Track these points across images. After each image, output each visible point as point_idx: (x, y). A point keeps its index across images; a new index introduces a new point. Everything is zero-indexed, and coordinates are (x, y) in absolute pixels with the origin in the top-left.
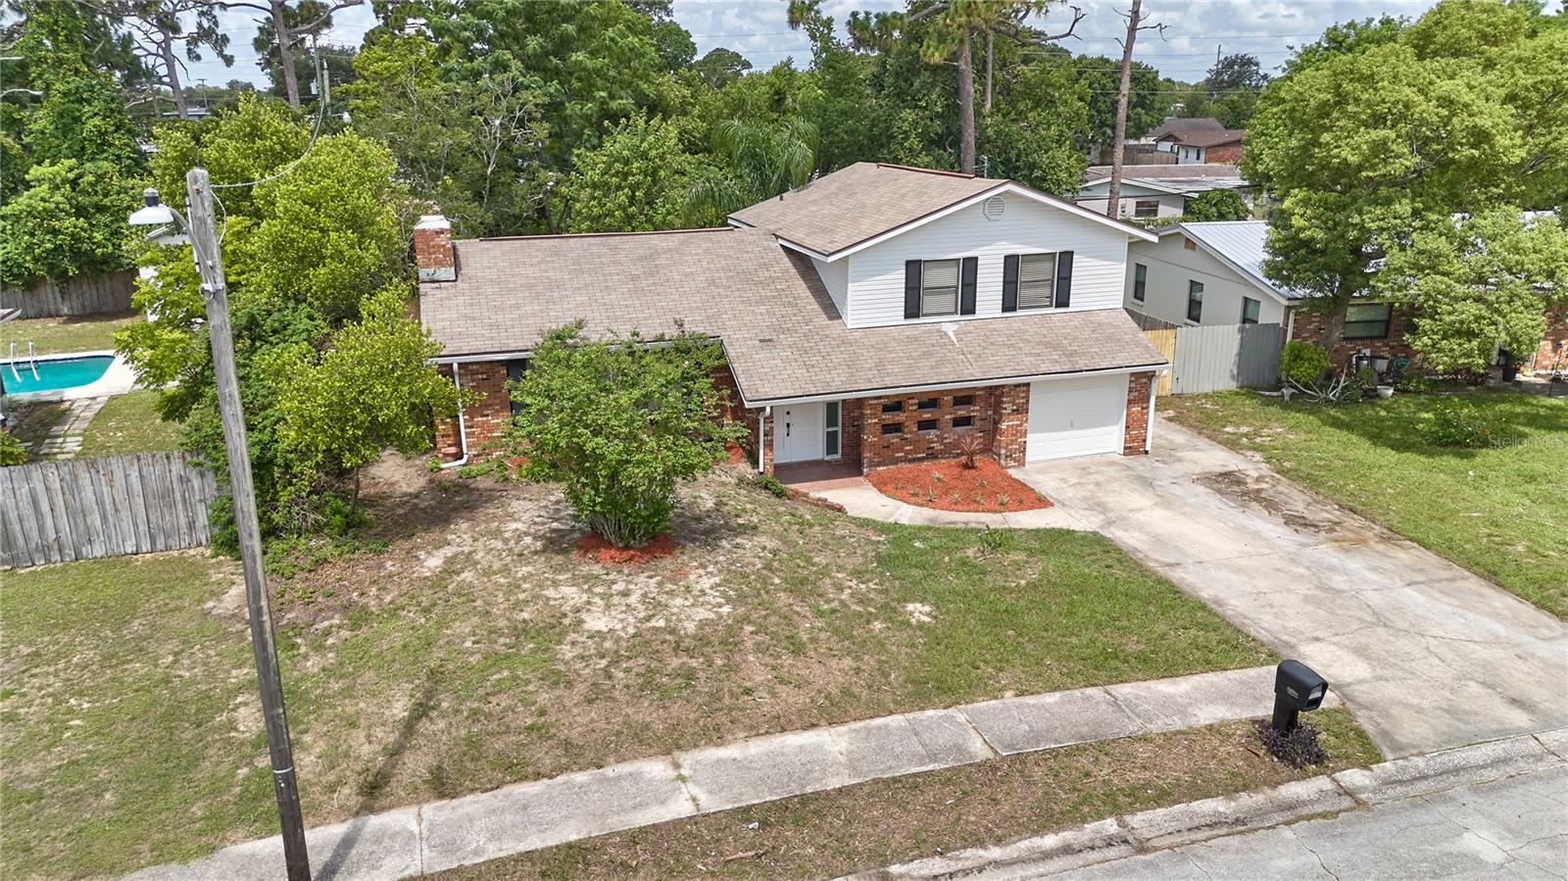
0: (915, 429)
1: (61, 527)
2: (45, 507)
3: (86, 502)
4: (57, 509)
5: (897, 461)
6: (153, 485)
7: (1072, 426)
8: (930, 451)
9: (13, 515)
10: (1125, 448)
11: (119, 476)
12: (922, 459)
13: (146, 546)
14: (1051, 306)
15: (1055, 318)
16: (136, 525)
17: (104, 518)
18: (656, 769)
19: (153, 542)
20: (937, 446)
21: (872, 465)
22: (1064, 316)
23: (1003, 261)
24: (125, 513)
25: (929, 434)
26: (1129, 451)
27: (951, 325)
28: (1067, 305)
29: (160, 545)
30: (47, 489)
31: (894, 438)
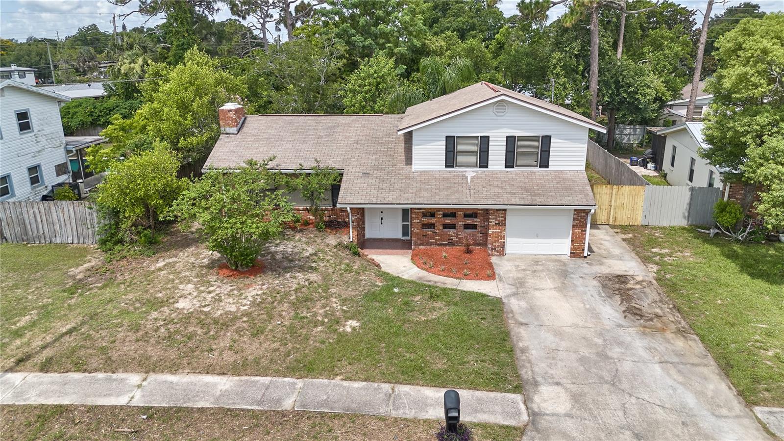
0: (441, 228)
1: (45, 229)
2: (39, 220)
3: (54, 219)
4: (44, 222)
5: (431, 244)
6: (78, 215)
7: (537, 236)
8: (450, 241)
9: (27, 222)
10: (571, 253)
11: (66, 210)
12: (446, 245)
13: (76, 241)
14: (537, 166)
15: (537, 173)
16: (72, 232)
17: (61, 227)
18: (134, 378)
19: (79, 240)
20: (454, 239)
21: (416, 244)
22: (544, 173)
23: (505, 139)
24: (68, 226)
25: (450, 232)
26: (573, 255)
27: (471, 173)
28: (547, 166)
29: (81, 242)
30: (40, 212)
31: (429, 232)
